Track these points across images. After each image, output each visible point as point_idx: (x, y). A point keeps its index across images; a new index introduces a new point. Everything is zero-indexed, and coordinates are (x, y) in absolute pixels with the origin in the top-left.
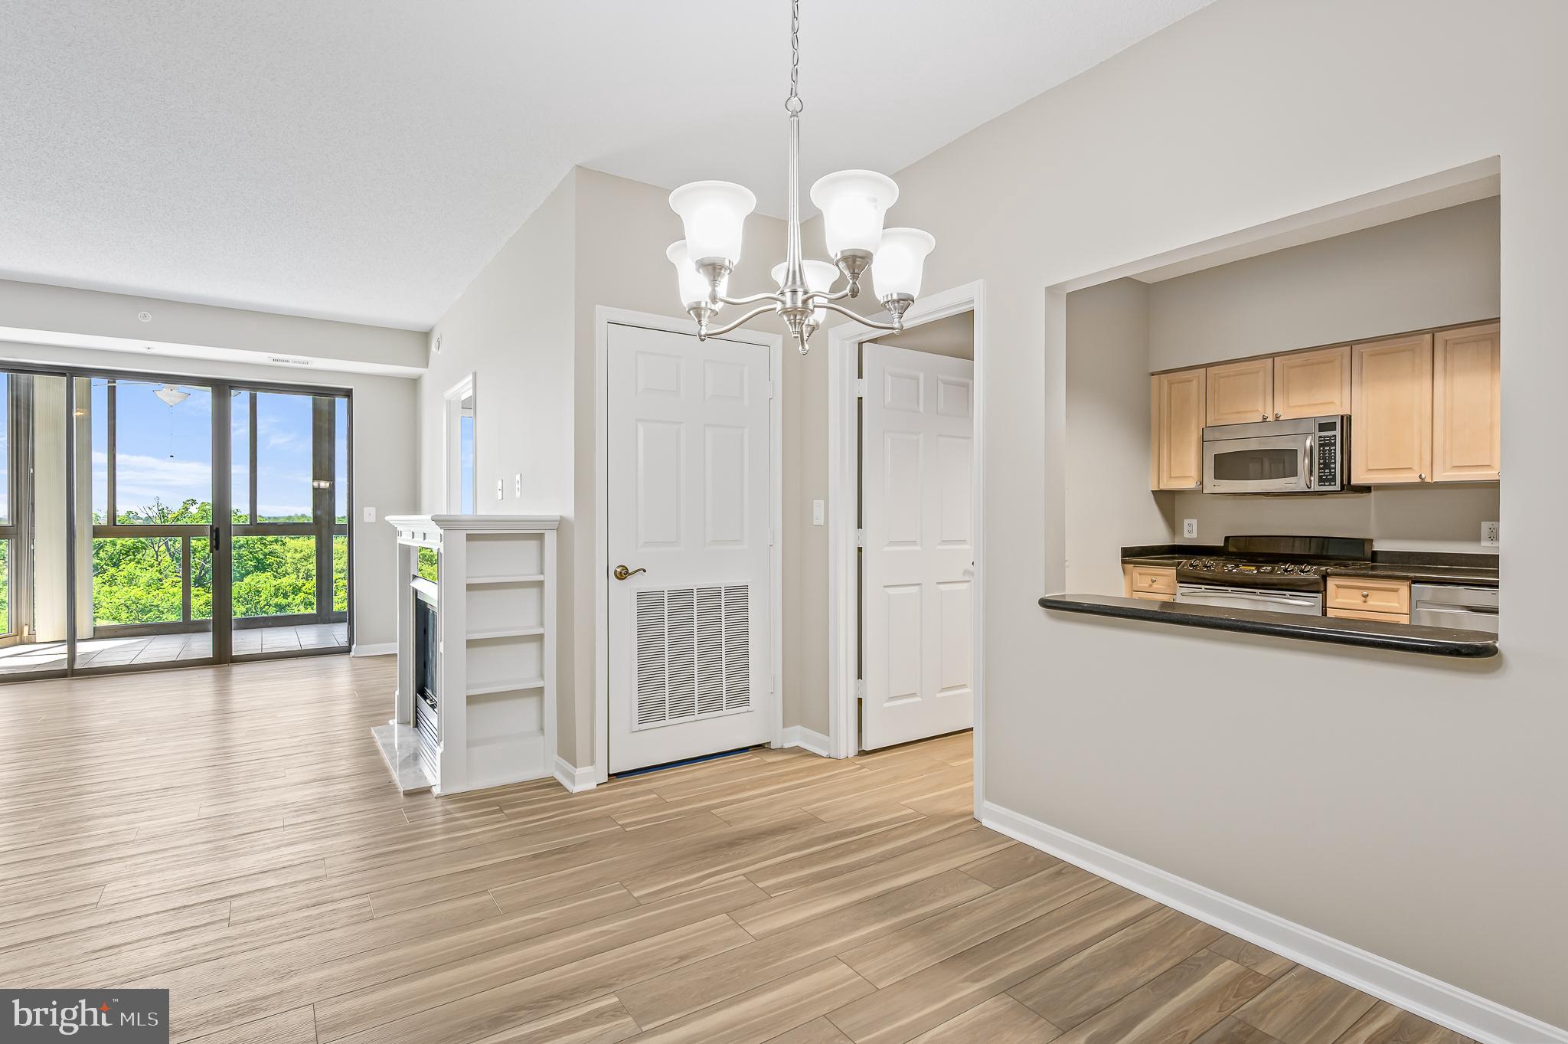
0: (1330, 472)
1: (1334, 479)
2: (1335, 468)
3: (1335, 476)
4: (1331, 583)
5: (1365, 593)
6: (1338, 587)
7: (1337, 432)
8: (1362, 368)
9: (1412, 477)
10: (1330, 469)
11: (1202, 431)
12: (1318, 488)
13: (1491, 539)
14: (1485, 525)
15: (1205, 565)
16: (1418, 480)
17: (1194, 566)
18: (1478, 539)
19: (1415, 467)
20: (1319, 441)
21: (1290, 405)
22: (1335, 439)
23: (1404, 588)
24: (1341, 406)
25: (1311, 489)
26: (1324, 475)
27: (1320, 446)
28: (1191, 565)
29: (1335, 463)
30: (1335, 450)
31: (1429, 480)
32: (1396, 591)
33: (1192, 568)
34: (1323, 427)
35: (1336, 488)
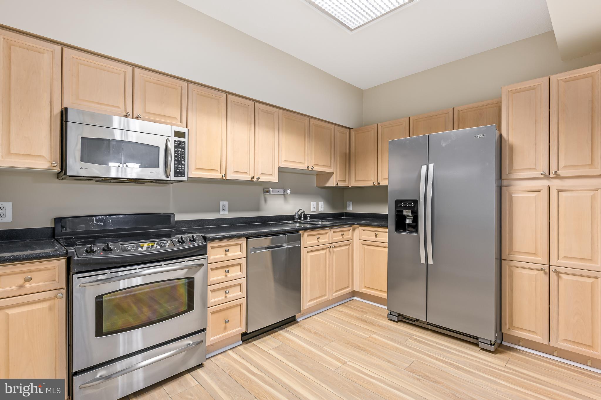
0: (182, 167)
1: (183, 173)
2: (184, 165)
3: (184, 171)
4: (210, 245)
5: (227, 248)
6: (212, 248)
7: (186, 140)
9: (217, 175)
10: (181, 165)
11: (62, 112)
12: (174, 178)
13: (224, 210)
14: (222, 203)
15: (104, 250)
16: (220, 177)
17: (93, 251)
18: (218, 211)
19: (219, 170)
20: (175, 143)
21: (147, 111)
22: (185, 144)
23: (243, 241)
24: (181, 122)
25: (169, 179)
26: (178, 169)
27: (175, 147)
28: (87, 251)
29: (185, 161)
30: (185, 152)
31: (225, 178)
32: (240, 244)
33: (93, 255)
34: (178, 134)
35: (185, 179)
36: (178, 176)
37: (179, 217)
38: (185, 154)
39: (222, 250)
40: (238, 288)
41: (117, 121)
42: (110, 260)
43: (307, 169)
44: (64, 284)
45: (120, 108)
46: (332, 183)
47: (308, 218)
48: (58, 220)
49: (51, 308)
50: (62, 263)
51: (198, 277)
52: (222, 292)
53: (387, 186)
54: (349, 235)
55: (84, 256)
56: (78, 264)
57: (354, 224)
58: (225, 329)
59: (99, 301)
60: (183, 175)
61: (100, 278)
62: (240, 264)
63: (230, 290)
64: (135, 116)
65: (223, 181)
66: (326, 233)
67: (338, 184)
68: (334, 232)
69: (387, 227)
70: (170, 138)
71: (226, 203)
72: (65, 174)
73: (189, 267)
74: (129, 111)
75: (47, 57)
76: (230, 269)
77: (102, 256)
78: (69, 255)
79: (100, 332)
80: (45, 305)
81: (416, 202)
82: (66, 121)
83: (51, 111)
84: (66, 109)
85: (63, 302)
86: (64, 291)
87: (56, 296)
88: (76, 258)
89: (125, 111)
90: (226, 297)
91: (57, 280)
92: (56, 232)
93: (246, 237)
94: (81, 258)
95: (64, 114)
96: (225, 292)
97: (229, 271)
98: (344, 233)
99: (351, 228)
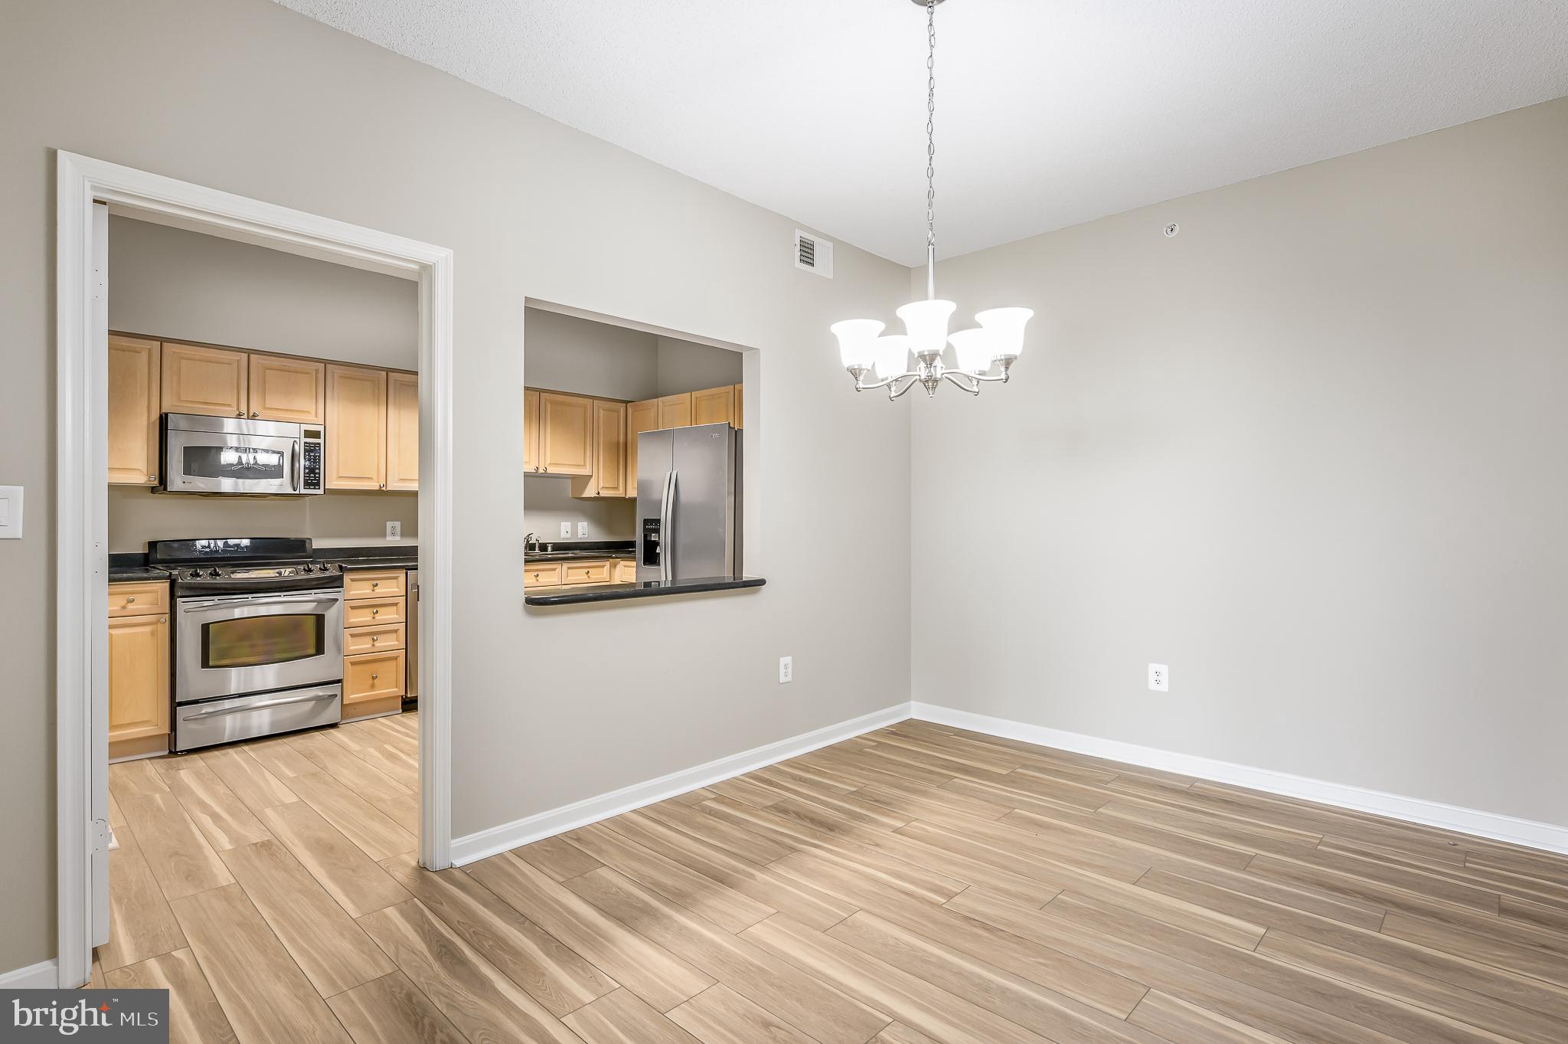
0: (315, 477)
1: (318, 484)
2: (319, 474)
3: (319, 481)
4: (347, 578)
5: (375, 582)
6: (352, 580)
7: (321, 441)
8: (333, 387)
9: (373, 486)
10: (315, 474)
11: (161, 416)
12: (303, 491)
13: (393, 534)
14: (389, 524)
15: (211, 574)
16: (377, 488)
17: (198, 575)
18: (384, 536)
19: (375, 477)
20: (305, 446)
21: (267, 406)
22: (320, 447)
23: (402, 575)
24: (316, 416)
25: (297, 492)
26: (309, 479)
27: (305, 451)
28: (191, 575)
29: (319, 469)
30: (319, 457)
31: (384, 489)
32: (396, 578)
33: (198, 579)
34: (308, 434)
35: (321, 491)
36: (310, 488)
37: (317, 544)
38: (319, 460)
39: (369, 584)
40: (394, 635)
41: (230, 425)
42: (218, 586)
43: (534, 471)
44: (167, 610)
45: (232, 407)
46: (590, 492)
47: (549, 549)
48: (153, 545)
49: (153, 633)
50: (165, 586)
51: (330, 616)
52: (369, 639)
53: (634, 500)
54: (603, 574)
55: (189, 580)
56: (182, 588)
57: (611, 557)
58: (373, 686)
59: (205, 628)
60: (317, 487)
61: (206, 604)
62: (396, 604)
63: (381, 637)
64: (251, 414)
65: (381, 493)
66: (554, 570)
67: (599, 493)
68: (569, 568)
69: (635, 558)
70: (298, 440)
71: (398, 524)
72: (165, 489)
73: (319, 602)
74: (244, 409)
75: (144, 355)
76: (379, 609)
77: (209, 580)
78: (173, 577)
79: (205, 663)
80: (148, 629)
81: (659, 521)
82: (167, 429)
83: (148, 417)
84: (166, 415)
85: (165, 629)
86: (167, 616)
87: (158, 621)
88: (180, 580)
89: (238, 409)
90: (373, 645)
91: (159, 603)
92: (151, 558)
93: (406, 569)
94: (186, 581)
95: (163, 420)
96: (373, 639)
97: (377, 611)
98: (590, 570)
99: (607, 564)
